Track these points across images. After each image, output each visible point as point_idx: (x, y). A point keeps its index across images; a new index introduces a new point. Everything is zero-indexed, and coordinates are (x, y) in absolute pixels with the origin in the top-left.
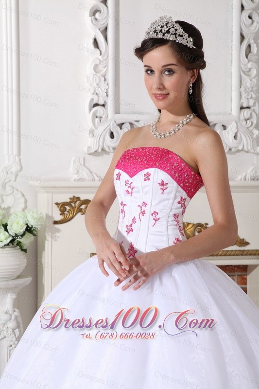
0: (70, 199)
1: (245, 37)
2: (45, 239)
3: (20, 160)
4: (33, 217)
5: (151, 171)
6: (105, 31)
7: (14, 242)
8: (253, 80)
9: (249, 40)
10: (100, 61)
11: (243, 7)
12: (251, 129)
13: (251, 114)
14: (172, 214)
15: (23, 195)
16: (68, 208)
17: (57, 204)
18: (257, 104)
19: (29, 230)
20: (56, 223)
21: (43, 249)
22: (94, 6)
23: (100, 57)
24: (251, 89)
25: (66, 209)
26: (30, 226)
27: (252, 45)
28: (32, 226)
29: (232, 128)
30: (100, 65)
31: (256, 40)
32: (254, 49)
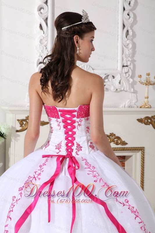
0: (26, 117)
1: (126, 26)
2: (11, 141)
4: (4, 128)
6: (46, 20)
8: (130, 50)
10: (44, 37)
11: (124, 9)
12: (128, 78)
13: (128, 70)
16: (24, 123)
17: (18, 120)
18: (132, 64)
20: (17, 131)
21: (10, 146)
22: (40, 5)
23: (44, 35)
24: (128, 56)
25: (23, 123)
26: (3, 133)
27: (129, 31)
28: (4, 133)
29: (118, 78)
30: (43, 40)
31: (131, 27)
32: (131, 33)
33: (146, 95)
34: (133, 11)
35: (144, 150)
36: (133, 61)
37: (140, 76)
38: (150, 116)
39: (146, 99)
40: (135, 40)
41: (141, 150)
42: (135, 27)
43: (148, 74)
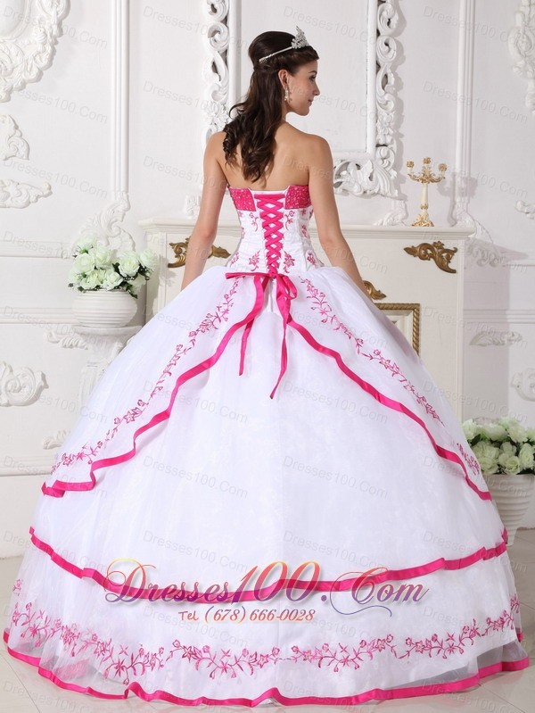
0: (186, 239)
1: (381, 65)
3: (128, 197)
4: (147, 258)
6: (225, 54)
7: (125, 285)
8: (391, 114)
9: (385, 69)
10: (220, 88)
11: (378, 33)
12: (388, 169)
13: (388, 153)
15: (131, 238)
17: (171, 244)
18: (395, 141)
19: (142, 271)
20: (170, 266)
21: (155, 295)
23: (220, 83)
24: (388, 124)
25: (181, 251)
27: (389, 76)
28: (145, 267)
29: (367, 168)
30: (219, 92)
31: (394, 69)
32: (392, 79)
33: (423, 203)
34: (397, 38)
35: (418, 310)
36: (398, 136)
37: (411, 164)
38: (431, 242)
39: (424, 210)
40: (400, 94)
41: (413, 310)
42: (401, 70)
43: (427, 161)
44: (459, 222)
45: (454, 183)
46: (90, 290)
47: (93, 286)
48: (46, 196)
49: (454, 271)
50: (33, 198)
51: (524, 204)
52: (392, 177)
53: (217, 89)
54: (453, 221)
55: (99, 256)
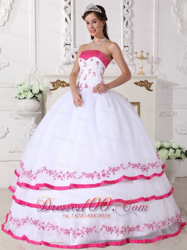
0: (56, 81)
1: (126, 18)
3: (36, 66)
4: (42, 87)
5: (94, 58)
6: (70, 15)
7: (34, 97)
8: (129, 35)
9: (127, 20)
10: (68, 27)
11: (124, 7)
12: (128, 55)
13: (129, 49)
14: (100, 73)
15: (38, 80)
17: (51, 82)
18: (131, 45)
19: (40, 92)
20: (51, 90)
21: (46, 100)
22: (66, 6)
23: (68, 26)
24: (128, 39)
25: (55, 85)
28: (42, 90)
31: (130, 19)
32: (129, 23)
33: (141, 66)
34: (131, 9)
35: (139, 104)
36: (132, 43)
38: (143, 80)
39: (141, 69)
40: (132, 28)
41: (138, 104)
42: (133, 20)
43: (142, 52)
44: (154, 73)
45: (152, 60)
46: (23, 99)
47: (23, 97)
48: (7, 66)
49: (152, 91)
50: (3, 67)
51: (177, 67)
52: (130, 58)
53: (67, 28)
54: (152, 73)
55: (25, 87)
